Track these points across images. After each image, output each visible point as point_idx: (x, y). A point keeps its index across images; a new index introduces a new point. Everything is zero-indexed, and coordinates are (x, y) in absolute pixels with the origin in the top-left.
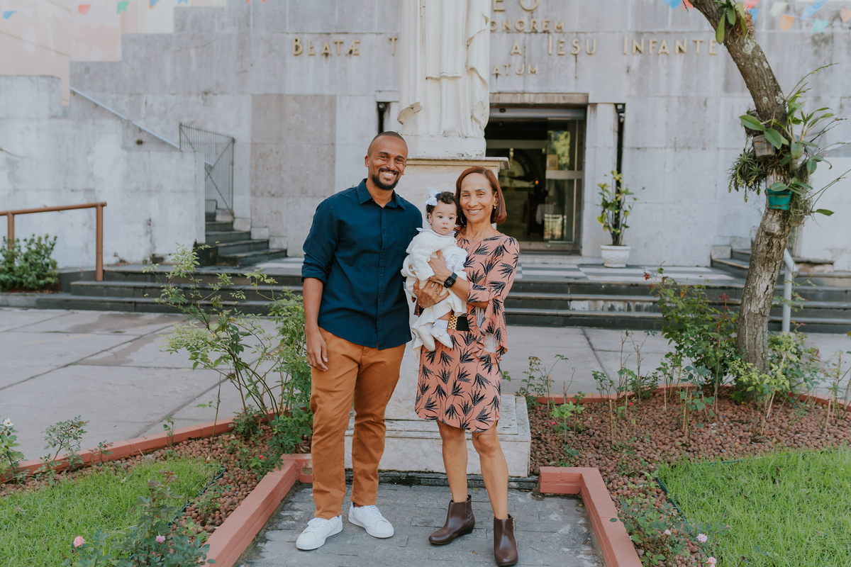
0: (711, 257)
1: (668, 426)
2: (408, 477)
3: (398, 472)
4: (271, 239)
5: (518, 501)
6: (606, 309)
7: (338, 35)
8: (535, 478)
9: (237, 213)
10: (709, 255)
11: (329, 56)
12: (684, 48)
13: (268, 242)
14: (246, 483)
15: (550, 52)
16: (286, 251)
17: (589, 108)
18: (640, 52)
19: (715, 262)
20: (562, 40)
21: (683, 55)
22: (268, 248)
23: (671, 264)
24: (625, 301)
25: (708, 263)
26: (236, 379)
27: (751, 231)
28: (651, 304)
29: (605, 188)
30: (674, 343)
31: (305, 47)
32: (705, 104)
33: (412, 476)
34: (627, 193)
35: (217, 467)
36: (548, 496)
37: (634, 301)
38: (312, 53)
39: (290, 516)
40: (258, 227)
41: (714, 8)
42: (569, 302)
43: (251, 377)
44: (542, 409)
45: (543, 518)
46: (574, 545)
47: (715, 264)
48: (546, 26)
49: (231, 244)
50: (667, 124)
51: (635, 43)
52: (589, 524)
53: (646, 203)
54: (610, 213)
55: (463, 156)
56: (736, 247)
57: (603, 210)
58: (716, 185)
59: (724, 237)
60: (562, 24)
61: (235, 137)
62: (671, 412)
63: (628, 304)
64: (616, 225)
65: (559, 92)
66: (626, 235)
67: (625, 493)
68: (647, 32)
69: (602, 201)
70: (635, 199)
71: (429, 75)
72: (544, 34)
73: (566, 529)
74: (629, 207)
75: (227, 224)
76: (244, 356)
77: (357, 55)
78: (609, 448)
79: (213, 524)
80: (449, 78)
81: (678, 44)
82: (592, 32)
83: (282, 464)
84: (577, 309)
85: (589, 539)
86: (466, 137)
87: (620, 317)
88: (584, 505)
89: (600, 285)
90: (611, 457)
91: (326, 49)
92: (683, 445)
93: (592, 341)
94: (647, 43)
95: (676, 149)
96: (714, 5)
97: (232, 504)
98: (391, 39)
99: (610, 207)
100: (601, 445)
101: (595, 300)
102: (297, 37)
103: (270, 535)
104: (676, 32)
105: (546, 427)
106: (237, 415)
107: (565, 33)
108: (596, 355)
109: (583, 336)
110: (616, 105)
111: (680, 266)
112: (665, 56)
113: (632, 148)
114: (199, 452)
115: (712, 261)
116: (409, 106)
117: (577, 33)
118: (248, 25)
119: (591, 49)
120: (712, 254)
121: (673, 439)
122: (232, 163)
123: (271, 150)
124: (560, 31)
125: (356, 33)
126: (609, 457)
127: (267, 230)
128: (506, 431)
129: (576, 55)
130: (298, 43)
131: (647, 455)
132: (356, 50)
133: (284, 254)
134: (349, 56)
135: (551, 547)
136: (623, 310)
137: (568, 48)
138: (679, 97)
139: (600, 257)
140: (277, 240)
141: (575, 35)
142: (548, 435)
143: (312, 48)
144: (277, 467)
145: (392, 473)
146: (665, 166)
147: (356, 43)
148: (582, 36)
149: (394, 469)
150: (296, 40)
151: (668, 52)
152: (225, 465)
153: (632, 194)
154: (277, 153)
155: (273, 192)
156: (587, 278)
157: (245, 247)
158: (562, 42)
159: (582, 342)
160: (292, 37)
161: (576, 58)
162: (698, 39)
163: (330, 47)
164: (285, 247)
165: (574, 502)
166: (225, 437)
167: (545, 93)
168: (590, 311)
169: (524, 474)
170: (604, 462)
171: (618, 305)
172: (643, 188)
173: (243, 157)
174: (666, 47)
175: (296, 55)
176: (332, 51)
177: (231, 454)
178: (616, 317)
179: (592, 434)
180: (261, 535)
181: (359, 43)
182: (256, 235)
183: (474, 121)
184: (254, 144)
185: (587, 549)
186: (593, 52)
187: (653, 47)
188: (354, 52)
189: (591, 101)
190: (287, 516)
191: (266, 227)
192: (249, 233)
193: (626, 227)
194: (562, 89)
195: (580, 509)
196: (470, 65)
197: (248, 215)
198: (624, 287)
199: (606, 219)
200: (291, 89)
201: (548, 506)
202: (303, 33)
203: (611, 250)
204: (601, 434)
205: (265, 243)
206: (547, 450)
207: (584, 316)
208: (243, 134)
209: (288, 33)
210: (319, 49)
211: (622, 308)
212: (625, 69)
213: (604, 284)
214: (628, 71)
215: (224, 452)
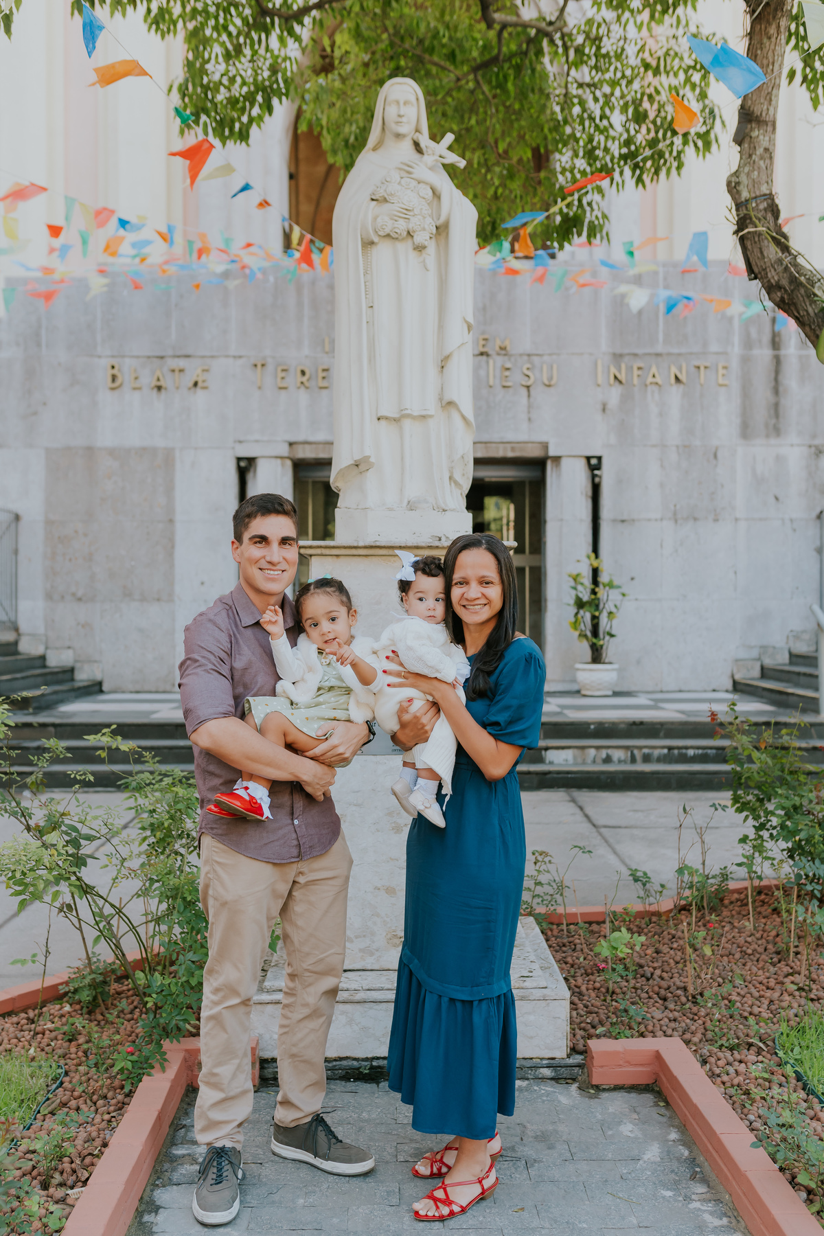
0: (733, 676)
1: (763, 957)
2: (372, 1068)
3: (355, 1059)
4: (78, 666)
5: (559, 1102)
6: (599, 760)
7: (176, 360)
8: (578, 1059)
9: (23, 626)
10: (729, 673)
11: (163, 391)
12: (682, 377)
13: (72, 670)
14: (105, 1097)
15: (491, 383)
16: (100, 684)
17: (549, 465)
18: (620, 382)
19: (740, 683)
20: (508, 365)
21: (681, 387)
22: (72, 680)
23: (677, 689)
24: (627, 748)
25: (730, 686)
26: (74, 913)
27: (788, 637)
28: (666, 751)
29: (579, 579)
30: (751, 822)
31: (125, 377)
32: (715, 456)
33: (379, 1067)
34: (611, 585)
35: (49, 1068)
36: (604, 1090)
37: (640, 748)
38: (137, 385)
39: (189, 1155)
40: (57, 648)
41: (810, 310)
42: (543, 752)
43: (101, 910)
44: (555, 933)
45: (610, 1133)
46: (676, 1183)
47: (739, 687)
48: (484, 346)
49: (18, 675)
50: (662, 485)
51: (613, 370)
52: (688, 1139)
53: (636, 600)
54: (587, 616)
55: (440, 540)
56: (768, 662)
57: (575, 611)
58: (735, 573)
59: (751, 647)
60: (507, 343)
61: (20, 513)
62: (761, 932)
63: (632, 753)
64: (595, 633)
65: (505, 440)
66: (611, 649)
67: (736, 1081)
68: (629, 354)
69: (574, 597)
70: (624, 595)
71: (382, 413)
72: (480, 357)
73: (653, 1153)
74: (616, 606)
75: (8, 644)
76: (89, 874)
77: (205, 388)
78: (684, 999)
79: (62, 1185)
80: (413, 418)
81: (674, 370)
82: (550, 355)
83: (166, 1060)
84: (556, 761)
85: (698, 1169)
86: (444, 510)
87: (623, 772)
88: (667, 1104)
89: (588, 724)
90: (691, 1016)
91: (158, 380)
92: (800, 989)
93: (589, 810)
94: (630, 369)
95: (676, 521)
96: (811, 305)
97: (88, 1141)
98: (256, 366)
99: (586, 608)
100: (669, 995)
101: (583, 748)
102: (114, 362)
103: (163, 1196)
104: (669, 354)
105: (572, 966)
106: (72, 970)
107: (511, 355)
108: (600, 834)
109: (572, 804)
110: (588, 459)
111: (689, 691)
112: (655, 388)
113: (614, 521)
114: (15, 1041)
115: (735, 683)
116: (352, 462)
117: (529, 355)
118: (39, 345)
119: (551, 378)
120: (735, 671)
121: (781, 978)
122: (16, 552)
123: (76, 532)
124: (503, 352)
125: (203, 357)
126: (689, 1015)
127: (70, 652)
128: (529, 983)
129: (528, 387)
130: (115, 372)
131: (749, 1009)
132: (204, 381)
133: (97, 688)
134: (193, 389)
135: (641, 1190)
136: (625, 762)
137: (517, 378)
138: (677, 447)
139: (574, 681)
140: (86, 667)
141: (526, 358)
142: (580, 980)
143: (136, 378)
144: (157, 1066)
145: (344, 1063)
146: (662, 546)
147: (204, 371)
148: (536, 359)
149: (348, 1054)
150: (113, 367)
151: (660, 382)
152: (62, 1062)
153: (619, 587)
154: (86, 535)
155: (80, 594)
156: (565, 715)
157: (40, 680)
158: (508, 369)
159: (572, 814)
160: (105, 362)
161: (529, 391)
162: (701, 363)
163: (163, 376)
164: (98, 677)
165: (648, 1098)
166: (53, 1008)
167: (486, 443)
168: (575, 764)
169: (560, 1052)
170: (684, 1025)
171: (617, 755)
172: (632, 579)
173: (33, 542)
174: (657, 375)
175: (113, 389)
176: (167, 382)
177: (70, 1041)
178: (616, 772)
179: (649, 975)
180: (146, 1198)
181: (207, 371)
182: (56, 660)
183: (453, 484)
184: (49, 523)
185: (701, 1189)
186: (553, 383)
187: (639, 376)
188: (200, 384)
189: (552, 453)
190: (184, 1156)
191: (69, 648)
192: (43, 658)
193: (612, 636)
194: (510, 436)
195: (663, 1111)
196: (447, 398)
197: (41, 630)
198: (622, 726)
199: (582, 625)
200: (106, 438)
201: (611, 1110)
202: (123, 357)
203: (591, 670)
204: (665, 975)
205: (68, 673)
206: (586, 1006)
207: (568, 772)
208: (32, 507)
209: (100, 357)
210: (147, 380)
211: (623, 758)
212: (600, 407)
213: (593, 723)
214: (604, 410)
215: (56, 1038)
